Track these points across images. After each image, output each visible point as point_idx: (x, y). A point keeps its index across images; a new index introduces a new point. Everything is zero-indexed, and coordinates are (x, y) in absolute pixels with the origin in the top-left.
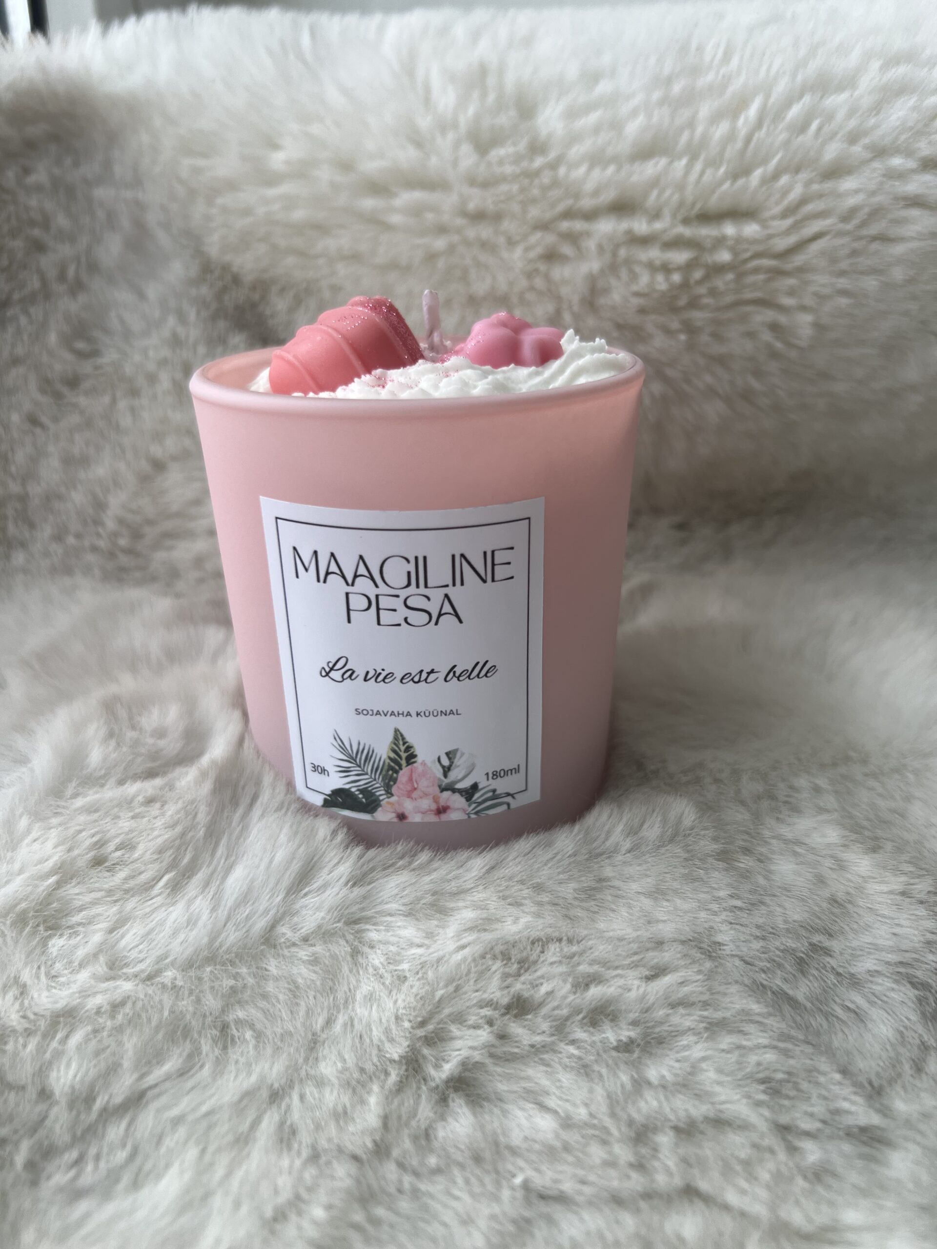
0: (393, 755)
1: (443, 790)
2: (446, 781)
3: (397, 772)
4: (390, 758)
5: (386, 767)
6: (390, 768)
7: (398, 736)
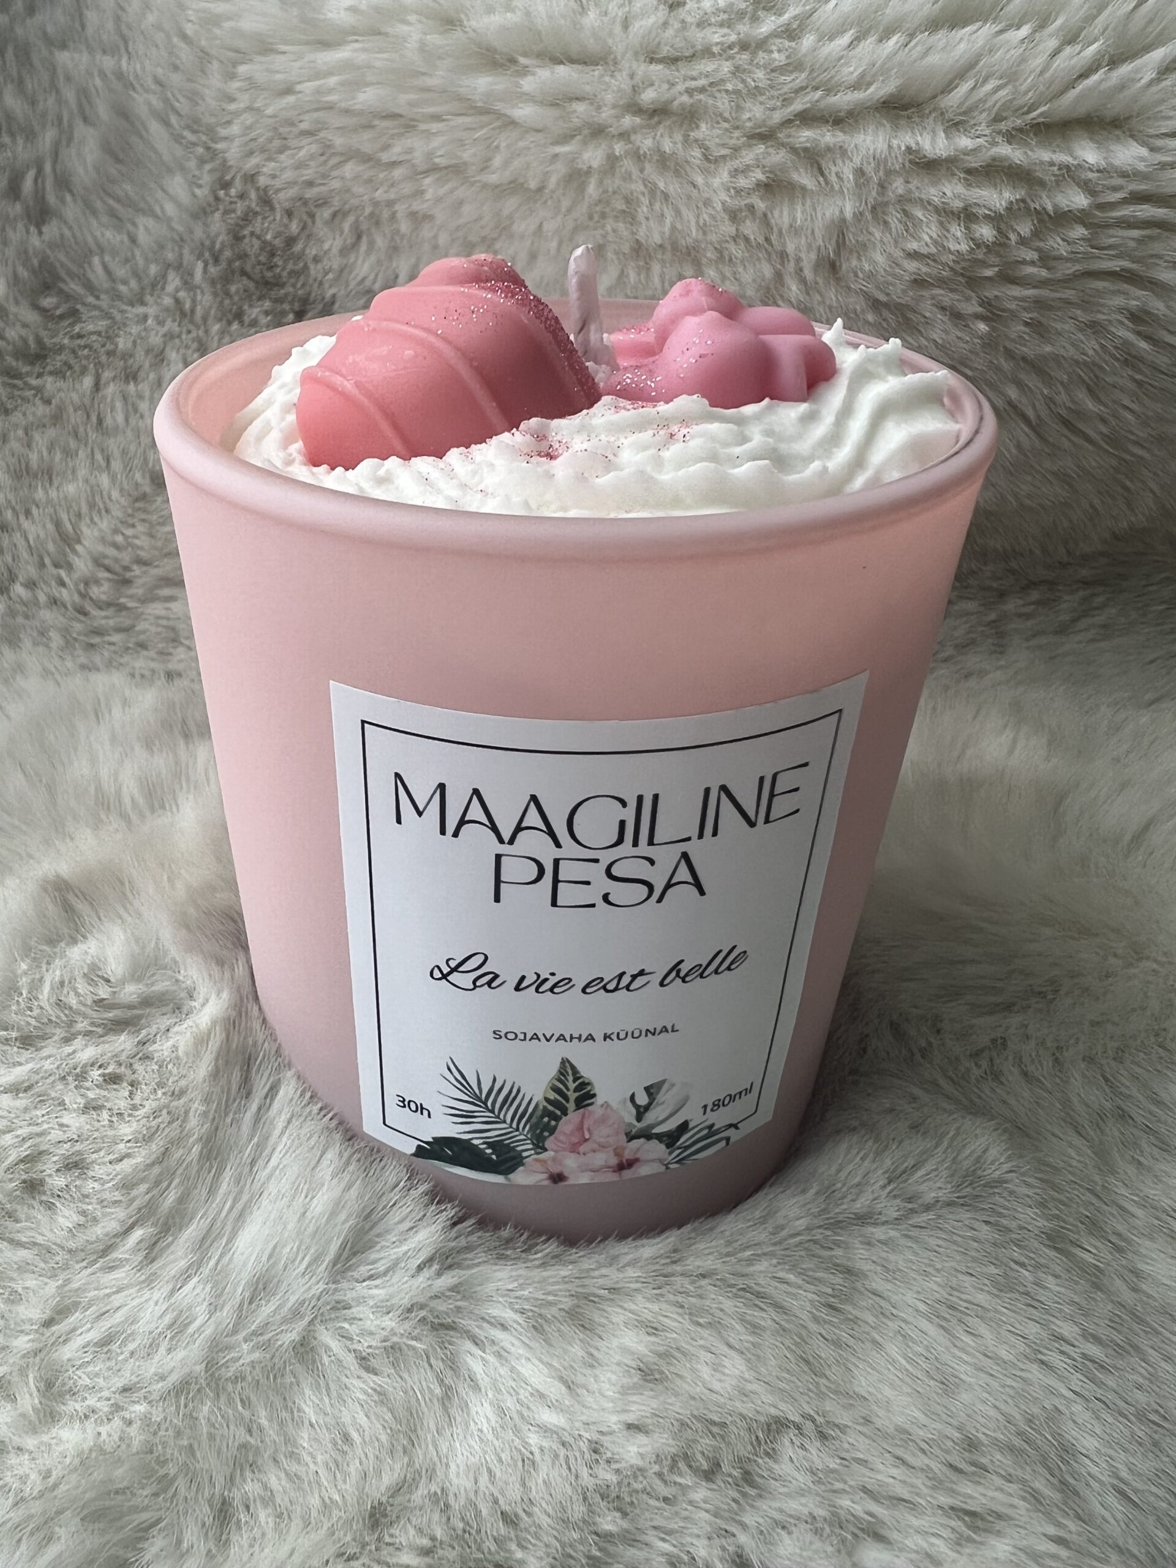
0: (552, 1096)
1: (631, 1137)
2: (639, 1125)
3: (557, 1119)
4: (547, 1100)
5: (539, 1113)
6: (546, 1113)
7: (567, 1068)
